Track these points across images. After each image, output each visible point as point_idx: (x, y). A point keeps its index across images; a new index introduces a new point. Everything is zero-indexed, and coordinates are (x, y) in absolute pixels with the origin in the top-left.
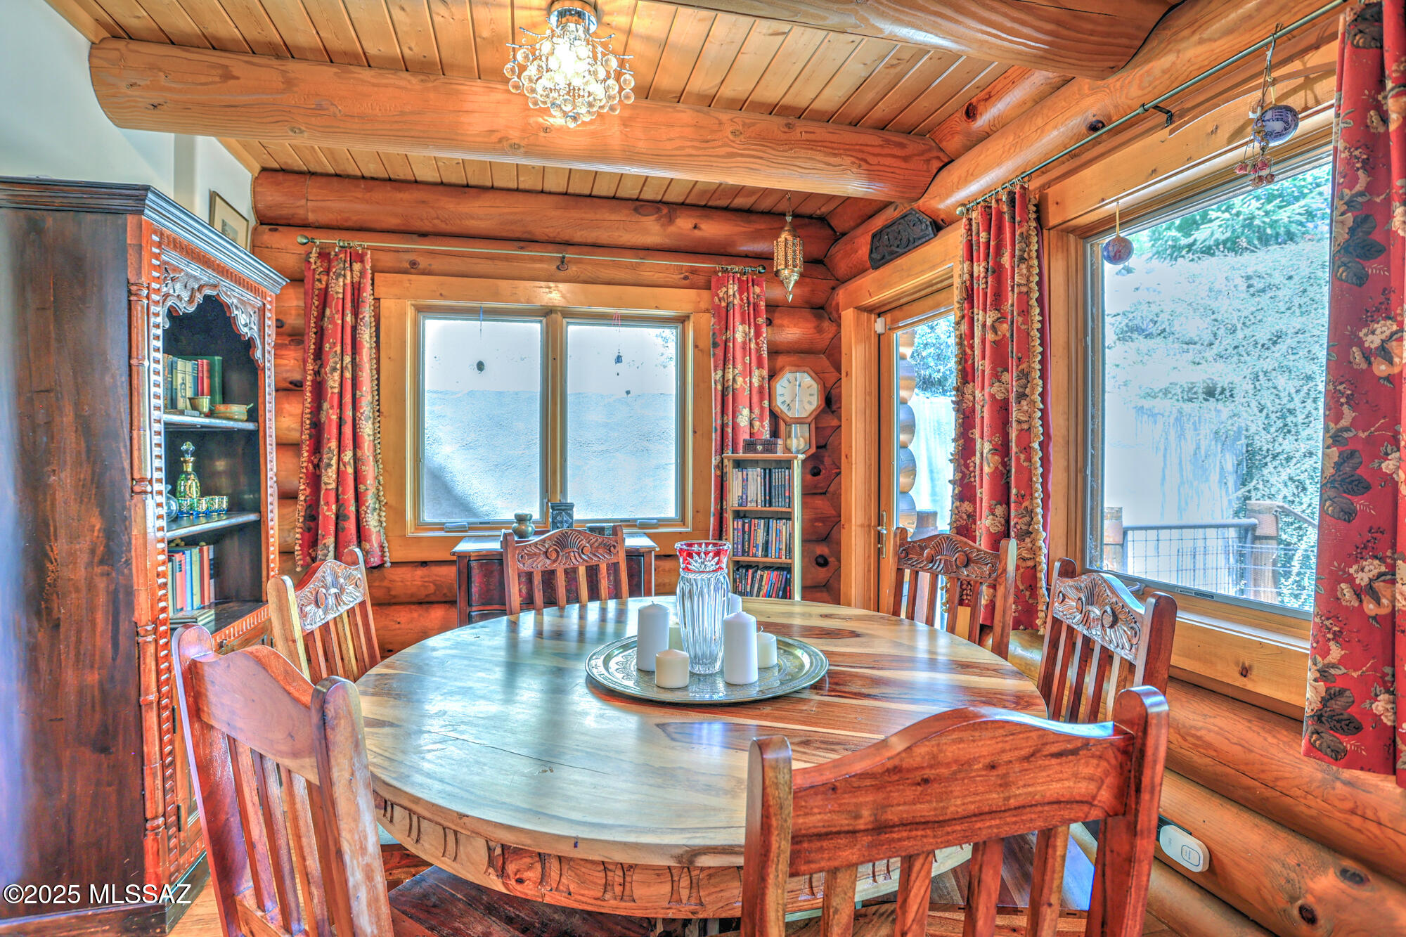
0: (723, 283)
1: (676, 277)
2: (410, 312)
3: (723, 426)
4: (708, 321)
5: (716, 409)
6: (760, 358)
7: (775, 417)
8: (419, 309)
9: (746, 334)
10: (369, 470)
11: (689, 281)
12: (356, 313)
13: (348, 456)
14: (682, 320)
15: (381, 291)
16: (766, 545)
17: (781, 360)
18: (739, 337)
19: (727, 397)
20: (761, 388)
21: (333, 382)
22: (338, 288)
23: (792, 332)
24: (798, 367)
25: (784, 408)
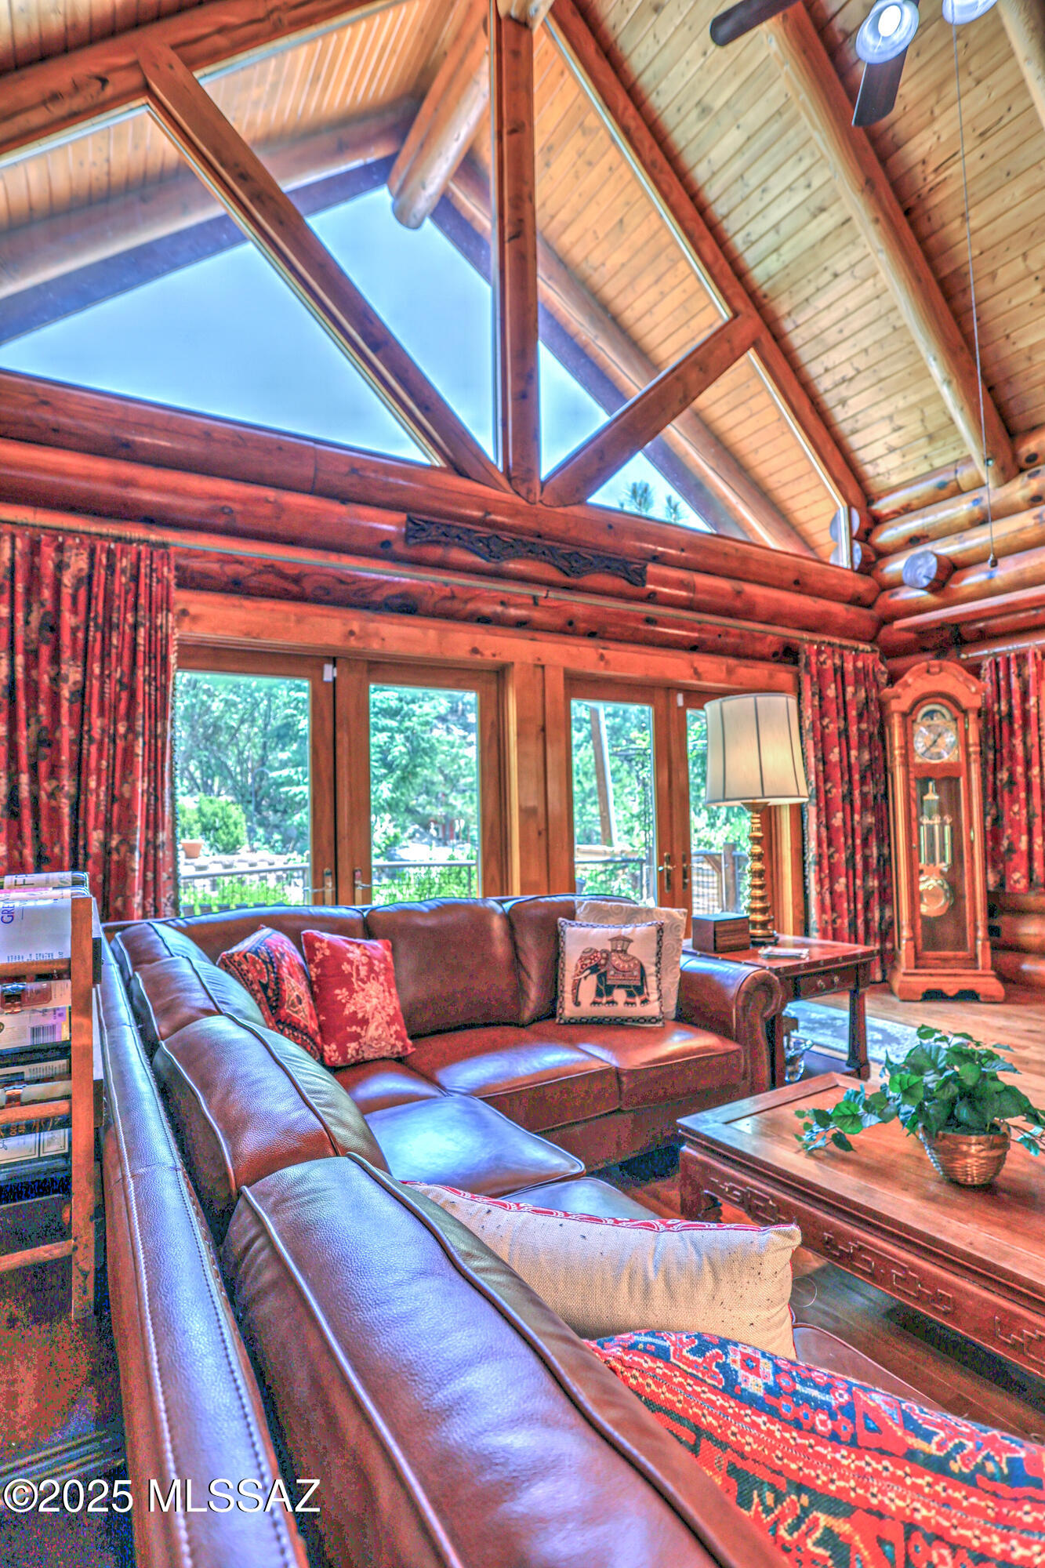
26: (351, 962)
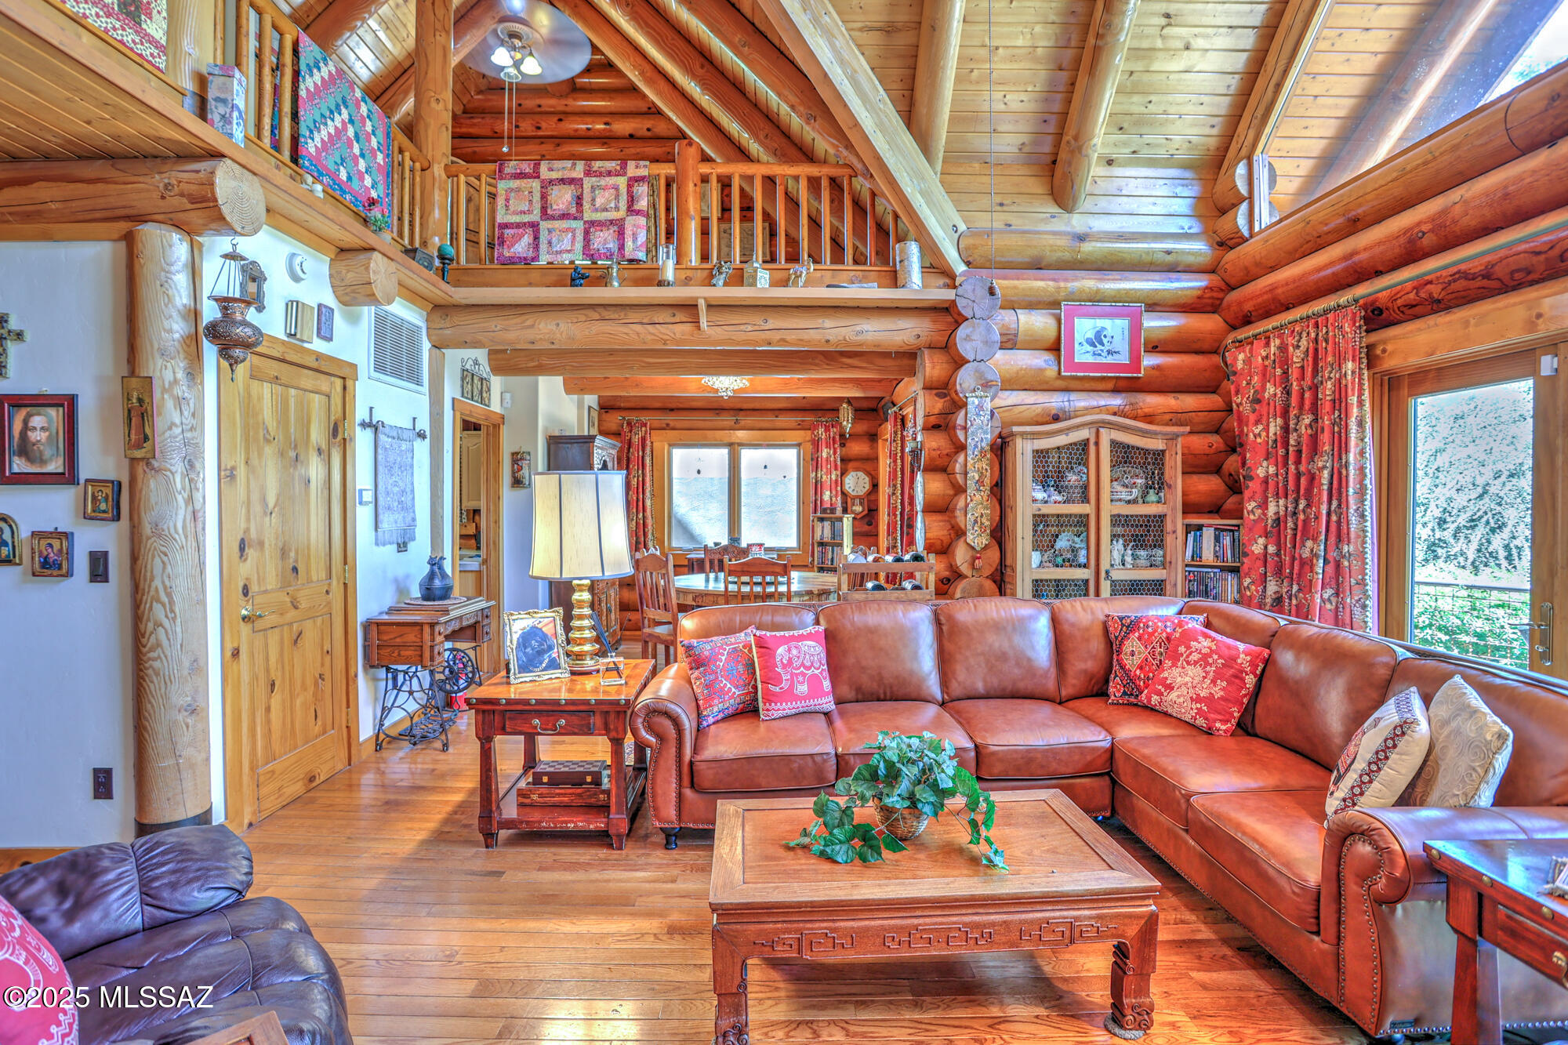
0: (815, 428)
1: (794, 425)
2: (666, 447)
3: (816, 500)
4: (809, 447)
5: (812, 492)
6: (836, 465)
7: (844, 494)
8: (670, 445)
9: (828, 453)
10: (649, 522)
11: (801, 427)
12: (643, 451)
13: (641, 515)
14: (799, 445)
15: (654, 438)
16: (832, 559)
17: (851, 465)
18: (824, 455)
19: (818, 486)
20: (836, 480)
21: (634, 482)
22: (636, 439)
23: (858, 448)
24: (857, 469)
25: (850, 491)
26: (1188, 647)
